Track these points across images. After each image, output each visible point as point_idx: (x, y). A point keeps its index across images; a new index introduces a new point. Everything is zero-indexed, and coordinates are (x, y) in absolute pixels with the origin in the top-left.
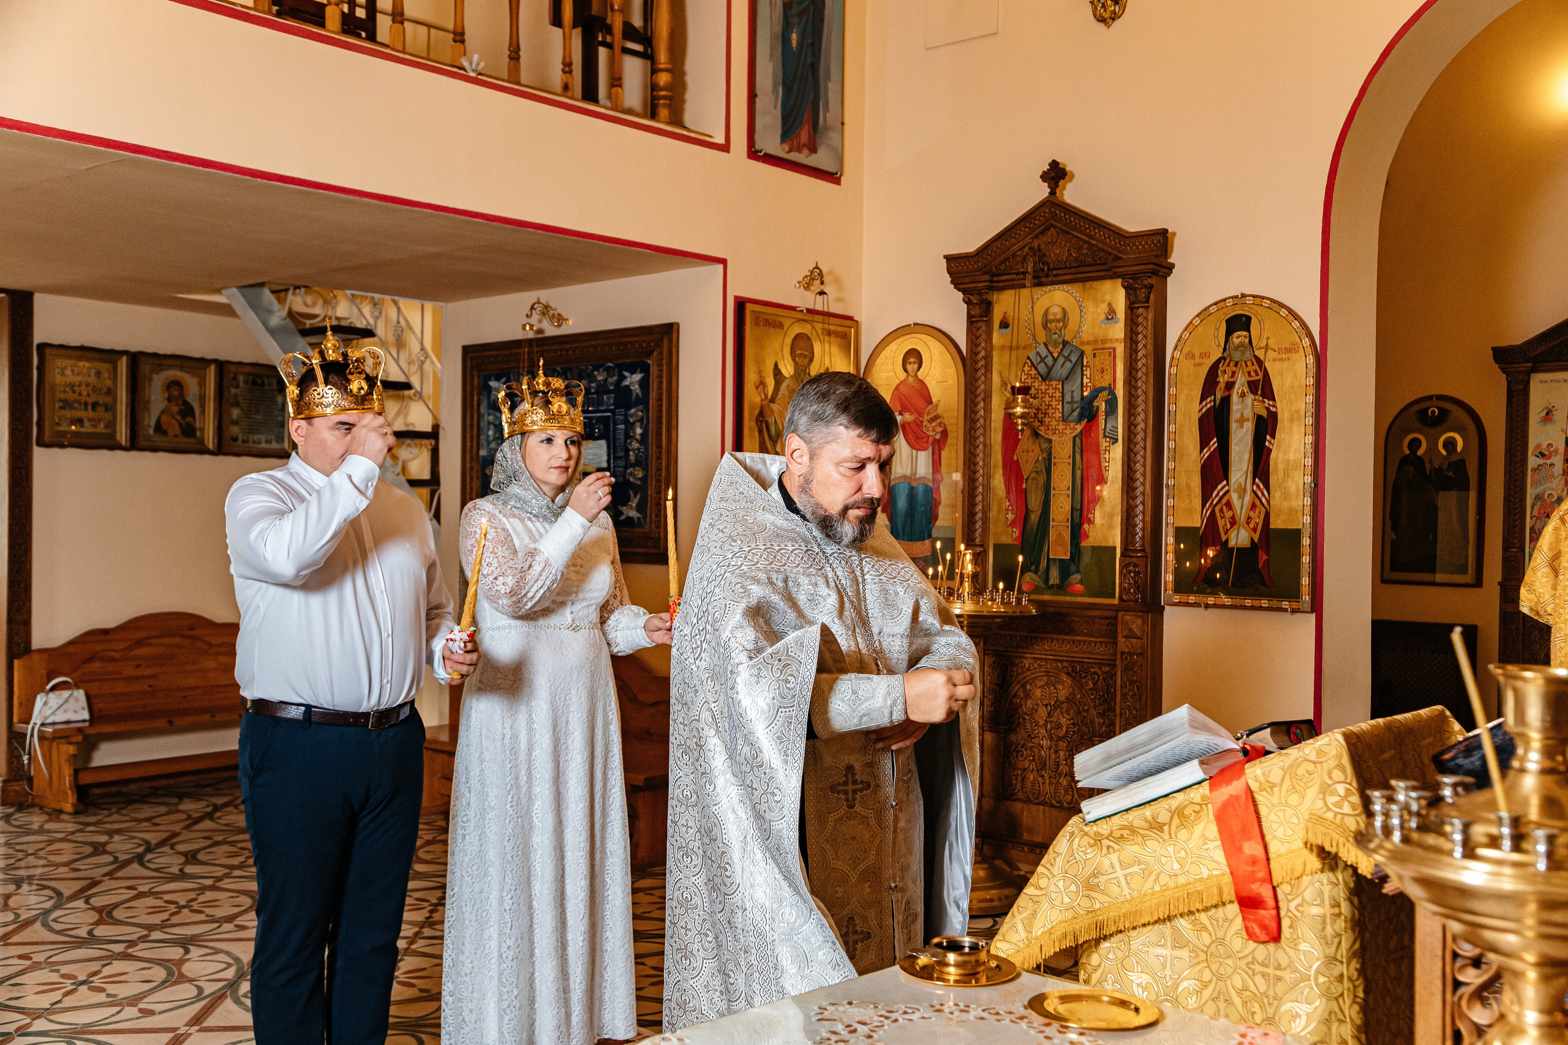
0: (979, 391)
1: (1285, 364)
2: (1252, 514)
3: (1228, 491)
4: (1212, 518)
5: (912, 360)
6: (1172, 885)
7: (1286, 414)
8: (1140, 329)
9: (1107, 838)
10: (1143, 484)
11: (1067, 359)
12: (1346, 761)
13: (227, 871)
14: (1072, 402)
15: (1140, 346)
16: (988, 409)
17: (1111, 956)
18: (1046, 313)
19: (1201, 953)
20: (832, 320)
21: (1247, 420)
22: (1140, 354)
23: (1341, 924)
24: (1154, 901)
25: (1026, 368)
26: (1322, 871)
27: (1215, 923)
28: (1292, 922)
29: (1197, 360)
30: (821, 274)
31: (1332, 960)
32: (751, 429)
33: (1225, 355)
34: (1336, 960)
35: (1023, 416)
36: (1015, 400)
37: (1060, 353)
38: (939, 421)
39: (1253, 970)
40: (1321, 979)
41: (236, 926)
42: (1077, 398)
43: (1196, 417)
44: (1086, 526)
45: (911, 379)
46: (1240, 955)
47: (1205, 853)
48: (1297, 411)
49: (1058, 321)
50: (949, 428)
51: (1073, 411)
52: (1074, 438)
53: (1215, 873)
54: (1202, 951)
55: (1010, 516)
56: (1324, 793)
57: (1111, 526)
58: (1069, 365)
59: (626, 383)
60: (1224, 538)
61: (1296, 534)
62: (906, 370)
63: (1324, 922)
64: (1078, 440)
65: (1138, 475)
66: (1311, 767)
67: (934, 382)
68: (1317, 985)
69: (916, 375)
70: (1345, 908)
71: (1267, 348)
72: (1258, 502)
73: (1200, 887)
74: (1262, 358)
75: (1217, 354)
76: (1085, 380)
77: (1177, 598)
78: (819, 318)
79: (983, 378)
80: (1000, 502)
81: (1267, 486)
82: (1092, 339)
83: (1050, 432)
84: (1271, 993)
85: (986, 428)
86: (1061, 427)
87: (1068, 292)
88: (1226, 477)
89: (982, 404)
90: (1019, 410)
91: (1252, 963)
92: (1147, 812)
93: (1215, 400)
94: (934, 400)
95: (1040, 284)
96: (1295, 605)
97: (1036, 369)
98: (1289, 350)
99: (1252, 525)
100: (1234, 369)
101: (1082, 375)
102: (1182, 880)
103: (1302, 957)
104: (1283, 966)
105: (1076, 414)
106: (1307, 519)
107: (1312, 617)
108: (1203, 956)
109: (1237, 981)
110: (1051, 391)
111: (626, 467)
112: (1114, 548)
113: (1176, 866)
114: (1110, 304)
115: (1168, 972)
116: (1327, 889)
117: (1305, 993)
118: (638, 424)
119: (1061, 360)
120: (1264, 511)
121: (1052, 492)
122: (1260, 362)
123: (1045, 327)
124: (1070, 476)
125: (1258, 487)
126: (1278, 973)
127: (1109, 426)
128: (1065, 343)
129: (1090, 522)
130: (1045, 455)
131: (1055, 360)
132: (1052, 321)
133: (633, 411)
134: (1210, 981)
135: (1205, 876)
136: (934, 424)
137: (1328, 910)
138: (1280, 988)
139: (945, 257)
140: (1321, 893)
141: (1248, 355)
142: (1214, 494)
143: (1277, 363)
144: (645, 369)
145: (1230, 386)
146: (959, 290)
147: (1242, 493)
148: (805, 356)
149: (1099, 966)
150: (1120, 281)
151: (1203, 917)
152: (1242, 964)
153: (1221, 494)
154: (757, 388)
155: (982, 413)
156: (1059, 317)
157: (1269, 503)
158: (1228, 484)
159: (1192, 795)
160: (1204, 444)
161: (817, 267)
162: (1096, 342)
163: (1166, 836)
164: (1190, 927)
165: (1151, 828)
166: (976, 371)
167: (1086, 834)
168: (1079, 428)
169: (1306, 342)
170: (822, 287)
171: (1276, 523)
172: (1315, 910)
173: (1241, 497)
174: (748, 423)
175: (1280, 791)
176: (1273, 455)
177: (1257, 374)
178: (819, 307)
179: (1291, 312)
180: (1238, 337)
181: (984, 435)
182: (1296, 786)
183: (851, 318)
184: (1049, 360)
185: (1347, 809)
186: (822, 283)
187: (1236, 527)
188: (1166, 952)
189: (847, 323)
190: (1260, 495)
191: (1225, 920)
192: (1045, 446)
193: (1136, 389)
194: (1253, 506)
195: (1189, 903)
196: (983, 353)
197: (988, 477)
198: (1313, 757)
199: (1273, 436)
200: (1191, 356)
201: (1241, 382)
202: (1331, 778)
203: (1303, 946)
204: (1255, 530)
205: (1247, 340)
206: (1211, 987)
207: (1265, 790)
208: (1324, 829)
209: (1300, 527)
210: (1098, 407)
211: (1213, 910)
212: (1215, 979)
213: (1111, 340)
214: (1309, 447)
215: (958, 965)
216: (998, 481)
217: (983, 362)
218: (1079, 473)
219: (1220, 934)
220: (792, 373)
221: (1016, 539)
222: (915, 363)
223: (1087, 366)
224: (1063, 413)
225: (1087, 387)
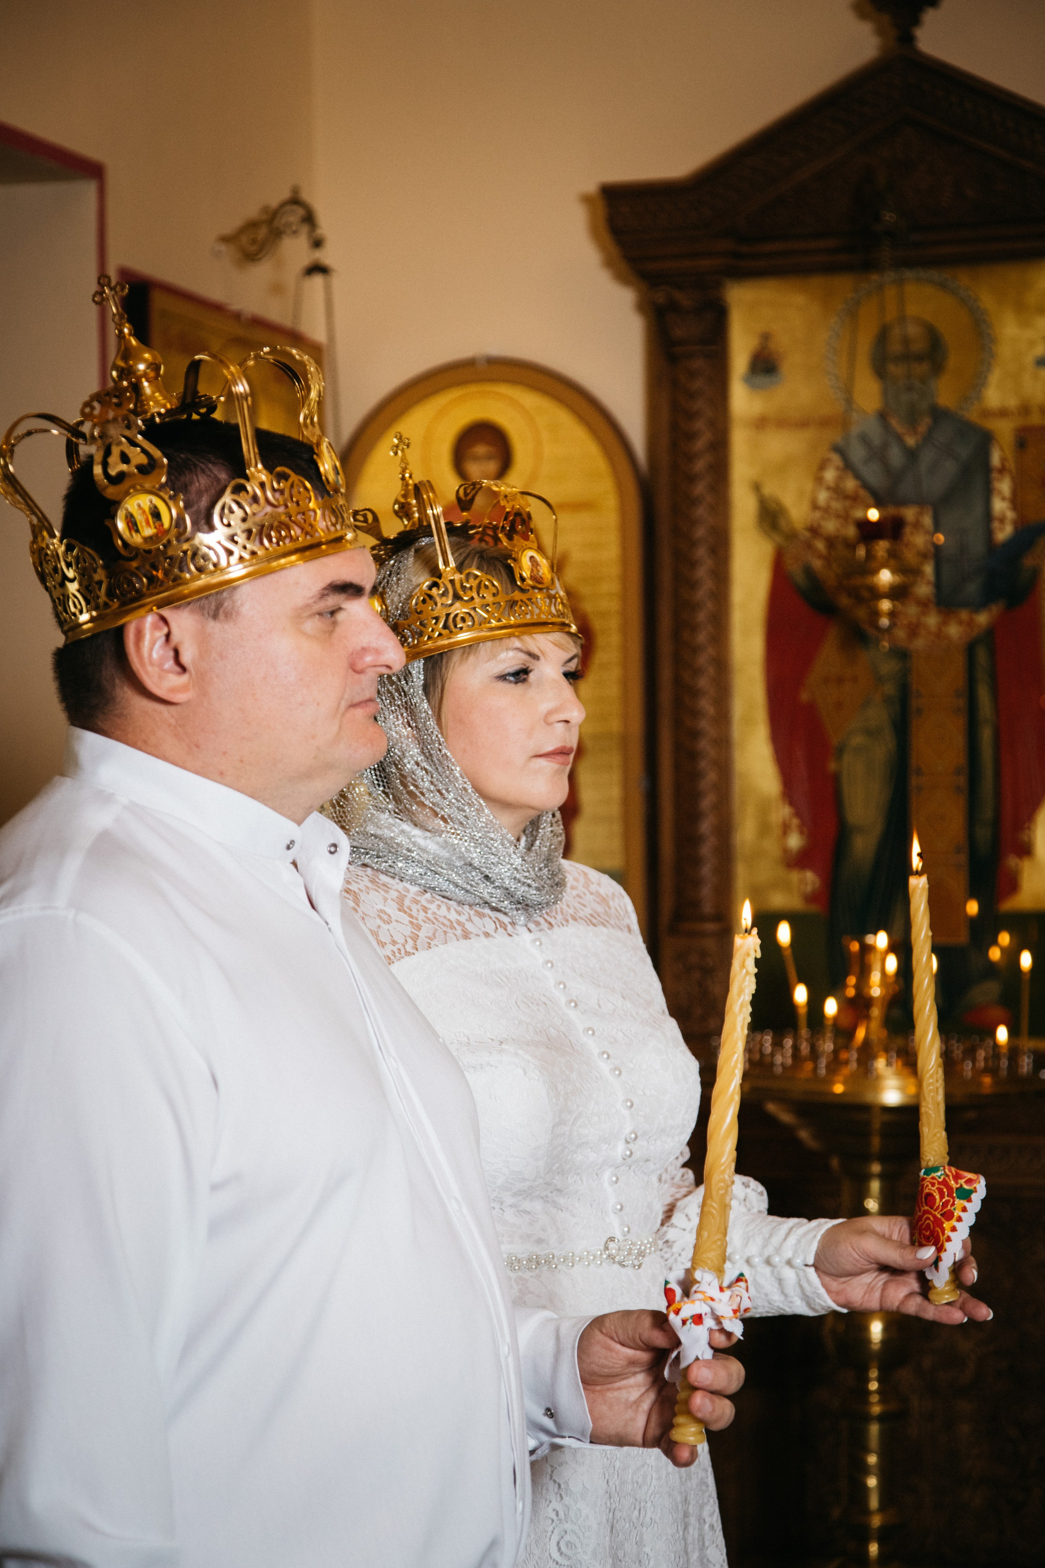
0: (700, 532)
5: (481, 449)
11: (947, 452)
14: (963, 558)
18: (883, 337)
25: (830, 475)
30: (309, 219)
37: (925, 440)
42: (977, 547)
44: (1012, 862)
49: (918, 358)
51: (966, 580)
52: (970, 649)
55: (795, 841)
58: (949, 468)
62: (464, 476)
64: (981, 652)
76: (999, 506)
80: (764, 808)
82: (1012, 402)
83: (902, 632)
86: (932, 620)
87: (941, 287)
90: (885, 577)
97: (857, 476)
101: (989, 491)
105: (974, 587)
121: (914, 781)
123: (880, 372)
124: (959, 740)
128: (938, 415)
129: (1026, 850)
130: (890, 689)
131: (912, 455)
132: (898, 359)
139: (603, 189)
146: (626, 278)
156: (918, 347)
161: (295, 201)
162: (1025, 409)
166: (691, 479)
168: (983, 619)
170: (315, 254)
184: (896, 456)
186: (317, 243)
192: (889, 667)
197: (724, 743)
210: (1034, 571)
218: (986, 735)
221: (810, 898)
222: (489, 458)
223: (1002, 470)
224: (938, 584)
225: (1002, 520)
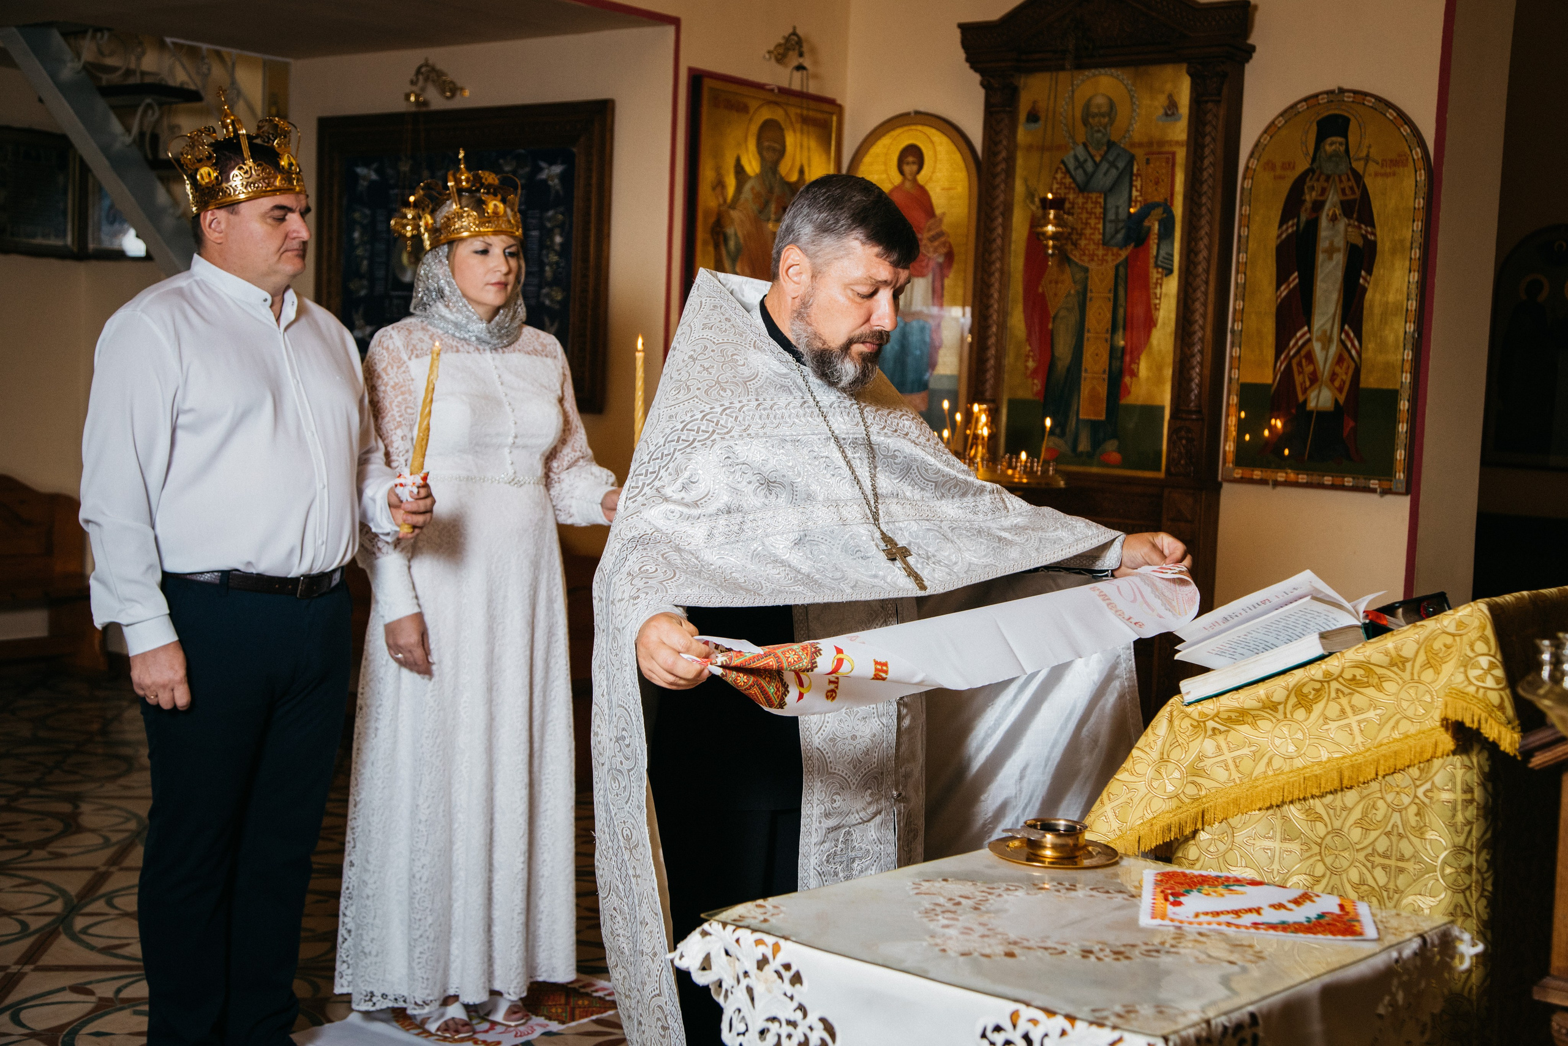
0: (997, 202)
1: (1389, 181)
2: (1338, 369)
3: (1309, 340)
4: (1288, 374)
5: (911, 159)
6: (1287, 769)
7: (1388, 245)
8: (1208, 129)
9: (1212, 719)
10: (1203, 328)
11: (1113, 164)
12: (1489, 632)
13: (21, 789)
14: (1116, 221)
15: (1207, 151)
16: (1007, 226)
17: (1212, 849)
18: (1087, 105)
19: (1314, 846)
20: (812, 104)
21: (1338, 250)
22: (1206, 162)
23: (1472, 812)
24: (1267, 786)
25: (1059, 176)
26: (1454, 753)
27: (1331, 812)
28: (1419, 809)
29: (1279, 172)
30: (800, 42)
31: (1459, 850)
32: (705, 243)
33: (1315, 166)
34: (1466, 850)
35: (1054, 236)
36: (1045, 216)
37: (1103, 158)
38: (943, 239)
39: (1372, 863)
40: (1448, 870)
41: (50, 853)
42: (1123, 215)
43: (1273, 245)
44: (1127, 379)
45: (908, 185)
46: (1358, 847)
47: (1325, 734)
48: (1402, 241)
49: (1103, 115)
50: (956, 250)
51: (1117, 232)
52: (1117, 268)
53: (1336, 755)
54: (1316, 843)
55: (1031, 364)
56: (1465, 666)
57: (1159, 381)
58: (1114, 173)
59: (543, 176)
60: (1301, 398)
61: (1392, 396)
62: (901, 171)
63: (1455, 809)
64: (1122, 270)
65: (1197, 316)
66: (1449, 640)
67: (938, 190)
68: (1443, 876)
69: (915, 181)
70: (1478, 794)
71: (1367, 159)
72: (1346, 355)
73: (1317, 770)
74: (1361, 173)
75: (1303, 165)
76: (1135, 193)
77: (1238, 473)
78: (793, 100)
79: (1002, 186)
80: (1019, 346)
81: (1359, 336)
82: (1145, 140)
83: (1086, 258)
84: (1391, 886)
85: (1005, 250)
86: (1100, 252)
87: (1117, 78)
88: (1309, 323)
89: (1000, 220)
90: (1050, 228)
91: (1372, 855)
92: (1261, 690)
93: (1298, 224)
94: (938, 212)
95: (1080, 66)
96: (1386, 484)
97: (1072, 177)
98: (1395, 163)
99: (1337, 384)
100: (1326, 185)
101: (1131, 186)
102: (1298, 763)
103: (1428, 847)
104: (1407, 856)
105: (1120, 236)
106: (1407, 378)
107: (1406, 501)
108: (1316, 849)
109: (1354, 875)
110: (1090, 206)
111: (540, 287)
112: (1162, 408)
113: (1292, 748)
114: (1170, 97)
115: (1276, 866)
116: (1460, 773)
117: (1429, 885)
118: (557, 231)
119: (1105, 166)
120: (1353, 365)
121: (1086, 335)
122: (1358, 177)
123: (1085, 122)
124: (1109, 315)
125: (1347, 335)
126: (1400, 864)
127: (1162, 253)
128: (1111, 144)
129: (1134, 374)
130: (1078, 287)
131: (1097, 165)
132: (1094, 116)
133: (551, 213)
134: (1323, 876)
135: (1324, 759)
136: (936, 243)
137: (1459, 796)
138: (1401, 881)
139: (961, 26)
140: (1453, 777)
141: (1343, 167)
142: (1292, 343)
143: (1380, 181)
144: (568, 160)
145: (1318, 206)
146: (976, 70)
147: (1326, 342)
148: (774, 150)
149: (1198, 860)
150: (1184, 66)
151: (1317, 805)
152: (1361, 856)
153: (1300, 343)
154: (714, 189)
155: (1000, 231)
156: (1104, 109)
157: (1359, 354)
158: (1309, 331)
159: (1313, 672)
160: (1281, 279)
161: (794, 33)
162: (1150, 144)
163: (1280, 716)
164: (1304, 817)
165: (1264, 708)
166: (995, 176)
167: (1188, 716)
168: (1124, 254)
169: (1418, 153)
170: (801, 60)
171: (1370, 381)
172: (1446, 796)
173: (1326, 348)
174: (701, 234)
175: (1413, 666)
176: (1369, 295)
177: (1353, 192)
178: (796, 86)
179: (1401, 114)
180: (1332, 145)
181: (1002, 259)
182: (1432, 661)
183: (832, 102)
184: (1089, 167)
185: (1490, 682)
186: (801, 55)
187: (1317, 385)
188: (1276, 845)
189: (826, 107)
190: (1349, 345)
191: (1344, 808)
192: (1079, 276)
193: (1200, 206)
194: (1340, 360)
195: (1305, 789)
196: (1004, 154)
197: (1004, 314)
198: (1452, 629)
199: (1370, 272)
200: (1270, 166)
201: (1332, 199)
202: (1473, 650)
203: (1430, 835)
204: (1340, 390)
205: (1342, 148)
206: (1324, 882)
207: (1396, 665)
208: (1465, 704)
209: (1398, 387)
210: (1149, 229)
211: (1330, 797)
212: (1328, 873)
213: (1170, 143)
214: (1413, 287)
215: (1054, 847)
216: (1017, 321)
217: (1003, 166)
218: (1121, 311)
219: (1337, 824)
220: (757, 169)
221: (1037, 394)
222: (914, 163)
223: (1138, 175)
224: (1104, 234)
225: (1136, 201)
